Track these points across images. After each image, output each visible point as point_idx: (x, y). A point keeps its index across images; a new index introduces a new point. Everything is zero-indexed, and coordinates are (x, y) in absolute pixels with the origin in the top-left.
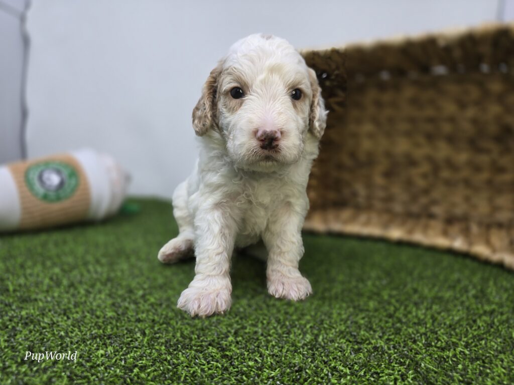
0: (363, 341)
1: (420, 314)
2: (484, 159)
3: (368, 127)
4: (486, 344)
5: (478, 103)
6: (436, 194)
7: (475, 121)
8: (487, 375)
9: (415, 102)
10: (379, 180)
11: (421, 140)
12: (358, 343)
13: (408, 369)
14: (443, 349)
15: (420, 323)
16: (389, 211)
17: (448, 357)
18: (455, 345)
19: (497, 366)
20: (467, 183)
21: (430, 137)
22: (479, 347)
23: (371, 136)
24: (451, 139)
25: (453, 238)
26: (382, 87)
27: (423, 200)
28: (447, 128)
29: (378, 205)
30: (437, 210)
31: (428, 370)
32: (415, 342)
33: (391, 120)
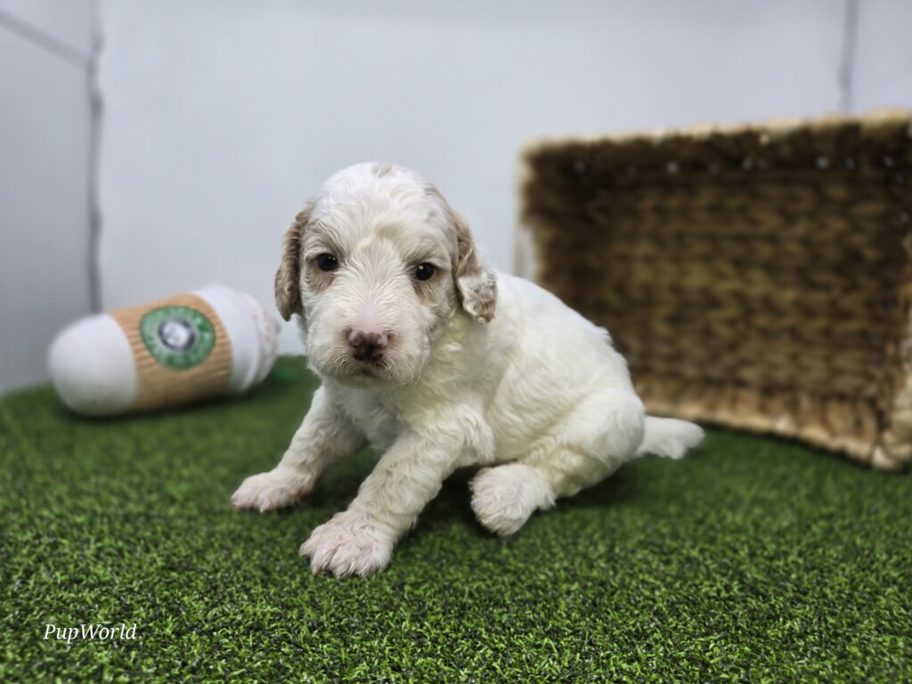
0: (672, 552)
1: (739, 519)
2: (818, 298)
3: (644, 248)
4: (824, 552)
5: (811, 215)
6: (748, 350)
7: (806, 242)
8: (826, 584)
9: (715, 209)
10: (661, 329)
11: (727, 268)
12: (666, 554)
13: (732, 579)
14: (771, 559)
15: (739, 530)
16: (675, 376)
17: (778, 567)
18: (786, 554)
19: (837, 575)
20: (795, 334)
21: (740, 264)
22: (816, 555)
23: (649, 260)
24: (771, 269)
25: (775, 416)
26: (667, 186)
27: (729, 359)
28: (765, 251)
29: (659, 365)
30: (749, 374)
31: (755, 580)
32: (735, 551)
33: (679, 236)
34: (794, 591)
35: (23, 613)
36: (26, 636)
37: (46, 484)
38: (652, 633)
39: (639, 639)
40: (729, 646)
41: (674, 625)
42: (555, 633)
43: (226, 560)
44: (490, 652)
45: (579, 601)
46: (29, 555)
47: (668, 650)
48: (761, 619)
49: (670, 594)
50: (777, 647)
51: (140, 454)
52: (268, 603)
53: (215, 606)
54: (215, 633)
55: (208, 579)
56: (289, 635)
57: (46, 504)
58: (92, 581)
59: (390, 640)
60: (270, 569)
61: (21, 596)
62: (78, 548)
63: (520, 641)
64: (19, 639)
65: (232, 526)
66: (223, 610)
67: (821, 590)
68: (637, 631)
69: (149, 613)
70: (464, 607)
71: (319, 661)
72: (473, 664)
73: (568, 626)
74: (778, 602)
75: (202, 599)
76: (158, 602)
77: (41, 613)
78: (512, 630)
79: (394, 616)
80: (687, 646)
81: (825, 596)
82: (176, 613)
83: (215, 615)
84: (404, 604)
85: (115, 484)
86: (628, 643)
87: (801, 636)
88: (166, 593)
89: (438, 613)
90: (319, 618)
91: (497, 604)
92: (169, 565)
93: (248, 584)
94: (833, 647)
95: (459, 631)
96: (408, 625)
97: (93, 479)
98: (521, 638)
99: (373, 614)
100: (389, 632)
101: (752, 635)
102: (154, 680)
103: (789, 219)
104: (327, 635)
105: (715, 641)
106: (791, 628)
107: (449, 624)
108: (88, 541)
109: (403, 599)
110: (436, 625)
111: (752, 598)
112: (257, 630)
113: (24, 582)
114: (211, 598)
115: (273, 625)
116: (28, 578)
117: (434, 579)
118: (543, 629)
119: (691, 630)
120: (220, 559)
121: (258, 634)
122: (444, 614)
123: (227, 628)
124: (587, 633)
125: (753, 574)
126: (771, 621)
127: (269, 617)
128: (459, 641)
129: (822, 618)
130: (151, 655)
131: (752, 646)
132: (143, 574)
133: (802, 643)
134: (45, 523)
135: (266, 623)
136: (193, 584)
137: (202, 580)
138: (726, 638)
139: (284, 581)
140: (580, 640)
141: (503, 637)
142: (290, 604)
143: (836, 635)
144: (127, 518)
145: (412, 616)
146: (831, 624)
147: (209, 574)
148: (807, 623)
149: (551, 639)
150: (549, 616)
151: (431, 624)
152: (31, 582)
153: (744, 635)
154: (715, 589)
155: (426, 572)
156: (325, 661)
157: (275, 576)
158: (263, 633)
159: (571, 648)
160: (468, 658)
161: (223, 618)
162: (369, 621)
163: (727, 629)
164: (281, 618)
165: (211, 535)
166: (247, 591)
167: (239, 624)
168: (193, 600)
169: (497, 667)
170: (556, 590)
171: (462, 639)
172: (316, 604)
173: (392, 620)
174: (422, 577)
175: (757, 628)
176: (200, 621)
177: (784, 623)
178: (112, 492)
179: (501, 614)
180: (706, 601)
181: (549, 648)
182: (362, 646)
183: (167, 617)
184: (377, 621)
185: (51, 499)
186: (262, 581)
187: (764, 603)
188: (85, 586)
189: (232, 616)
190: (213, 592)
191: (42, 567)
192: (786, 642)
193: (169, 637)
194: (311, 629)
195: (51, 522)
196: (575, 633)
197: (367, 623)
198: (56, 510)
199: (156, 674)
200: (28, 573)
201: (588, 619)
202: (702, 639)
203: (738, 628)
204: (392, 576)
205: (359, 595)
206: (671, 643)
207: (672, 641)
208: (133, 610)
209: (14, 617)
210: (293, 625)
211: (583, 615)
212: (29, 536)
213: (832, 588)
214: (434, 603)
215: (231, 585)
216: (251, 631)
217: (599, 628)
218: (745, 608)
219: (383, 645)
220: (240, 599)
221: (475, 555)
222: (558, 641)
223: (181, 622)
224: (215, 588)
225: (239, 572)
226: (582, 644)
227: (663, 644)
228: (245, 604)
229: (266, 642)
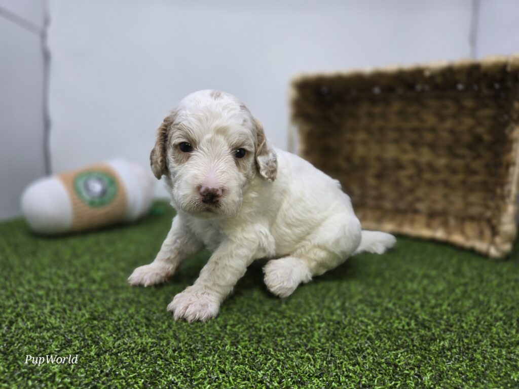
0: (377, 305)
1: (415, 286)
2: (459, 163)
3: (361, 136)
4: (462, 304)
5: (454, 116)
6: (420, 193)
7: (452, 131)
8: (463, 321)
9: (401, 113)
10: (371, 181)
11: (407, 146)
12: (374, 306)
13: (411, 319)
14: (433, 308)
15: (415, 292)
16: (379, 208)
17: (436, 312)
18: (441, 305)
19: (469, 316)
20: (446, 183)
21: (415, 145)
22: (457, 305)
23: (364, 143)
24: (432, 147)
25: (435, 229)
26: (373, 100)
28: (429, 137)
29: (371, 202)
30: (421, 206)
31: (424, 320)
32: (413, 304)
33: (381, 129)
34: (445, 325)
35: (9, 345)
36: (11, 358)
37: (21, 273)
38: (367, 349)
39: (359, 353)
40: (409, 355)
41: (378, 345)
42: (312, 351)
43: (125, 313)
44: (275, 362)
45: (325, 333)
46: (12, 313)
47: (375, 359)
48: (427, 341)
49: (376, 328)
50: (436, 356)
51: (75, 255)
52: (149, 337)
53: (119, 339)
54: (119, 354)
55: (115, 324)
56: (161, 354)
57: (21, 284)
58: (48, 327)
59: (219, 356)
60: (151, 318)
61: (8, 335)
62: (40, 309)
63: (293, 355)
64: (7, 360)
65: (129, 295)
66: (124, 341)
67: (460, 324)
68: (358, 348)
69: (81, 344)
70: (261, 337)
71: (179, 368)
72: (266, 368)
73: (319, 347)
74: (437, 331)
75: (112, 335)
76: (86, 337)
77: (19, 345)
78: (288, 349)
79: (221, 343)
80: (386, 356)
81: (462, 327)
82: (97, 343)
83: (119, 344)
84: (227, 336)
85: (60, 272)
86: (352, 355)
87: (449, 350)
88: (91, 333)
89: (246, 341)
90: (178, 344)
91: (279, 335)
92: (92, 317)
93: (138, 327)
94: (466, 355)
95: (258, 350)
96: (229, 348)
97: (48, 270)
98: (293, 354)
99: (209, 342)
100: (218, 351)
101: (422, 349)
102: (85, 380)
103: (442, 118)
104: (183, 354)
105: (401, 353)
106: (443, 345)
107: (252, 346)
108: (45, 305)
109: (226, 333)
110: (245, 347)
111: (422, 329)
112: (143, 352)
113: (9, 328)
114: (117, 335)
115: (152, 349)
116: (11, 325)
117: (244, 322)
118: (305, 348)
119: (388, 347)
120: (122, 313)
121: (144, 354)
122: (249, 341)
123: (126, 351)
124: (330, 350)
125: (422, 316)
126: (432, 341)
127: (150, 344)
128: (258, 356)
129: (460, 340)
130: (83, 367)
131: (422, 356)
132: (77, 323)
133: (449, 353)
134: (21, 295)
135: (148, 348)
136: (107, 327)
137: (111, 325)
138: (407, 351)
139: (158, 325)
140: (326, 354)
141: (283, 353)
142: (162, 337)
143: (468, 349)
144: (68, 292)
145: (231, 342)
146: (466, 343)
147: (116, 321)
148: (452, 342)
149: (310, 353)
150: (308, 341)
151: (242, 347)
152: (13, 328)
153: (417, 349)
154: (401, 325)
155: (239, 318)
156: (182, 368)
157: (154, 322)
158: (147, 354)
159: (321, 359)
160: (263, 365)
161: (124, 346)
162: (207, 346)
163: (408, 346)
164: (157, 345)
165: (116, 300)
166: (137, 330)
167: (133, 349)
168: (107, 336)
169: (280, 370)
170: (313, 327)
171: (260, 355)
172: (177, 337)
173: (220, 345)
174: (237, 321)
175: (424, 345)
176: (110, 348)
177: (440, 342)
178: (59, 277)
179: (281, 341)
180: (397, 331)
181: (308, 359)
182: (203, 359)
183: (92, 346)
184: (212, 346)
185: (24, 282)
186: (146, 325)
187: (429, 331)
188: (45, 329)
189: (129, 345)
190: (118, 332)
191: (19, 319)
192: (440, 353)
193: (93, 357)
194: (174, 351)
195: (24, 294)
196: (323, 350)
197: (206, 347)
198: (27, 287)
199: (86, 377)
200: (11, 323)
201: (330, 343)
202: (394, 352)
203: (414, 346)
204: (220, 321)
205: (201, 331)
206: (377, 354)
207: (378, 354)
208: (72, 342)
209: (4, 347)
210: (164, 349)
211: (328, 340)
212: (11, 302)
213: (466, 323)
214: (244, 336)
215: (128, 327)
216: (140, 353)
217: (337, 347)
218: (418, 334)
219: (215, 359)
220: (133, 335)
221: (267, 308)
222: (313, 355)
223: (100, 349)
224: (119, 329)
225: (133, 321)
226: (327, 356)
227: (372, 355)
228: (136, 337)
229: (148, 358)
